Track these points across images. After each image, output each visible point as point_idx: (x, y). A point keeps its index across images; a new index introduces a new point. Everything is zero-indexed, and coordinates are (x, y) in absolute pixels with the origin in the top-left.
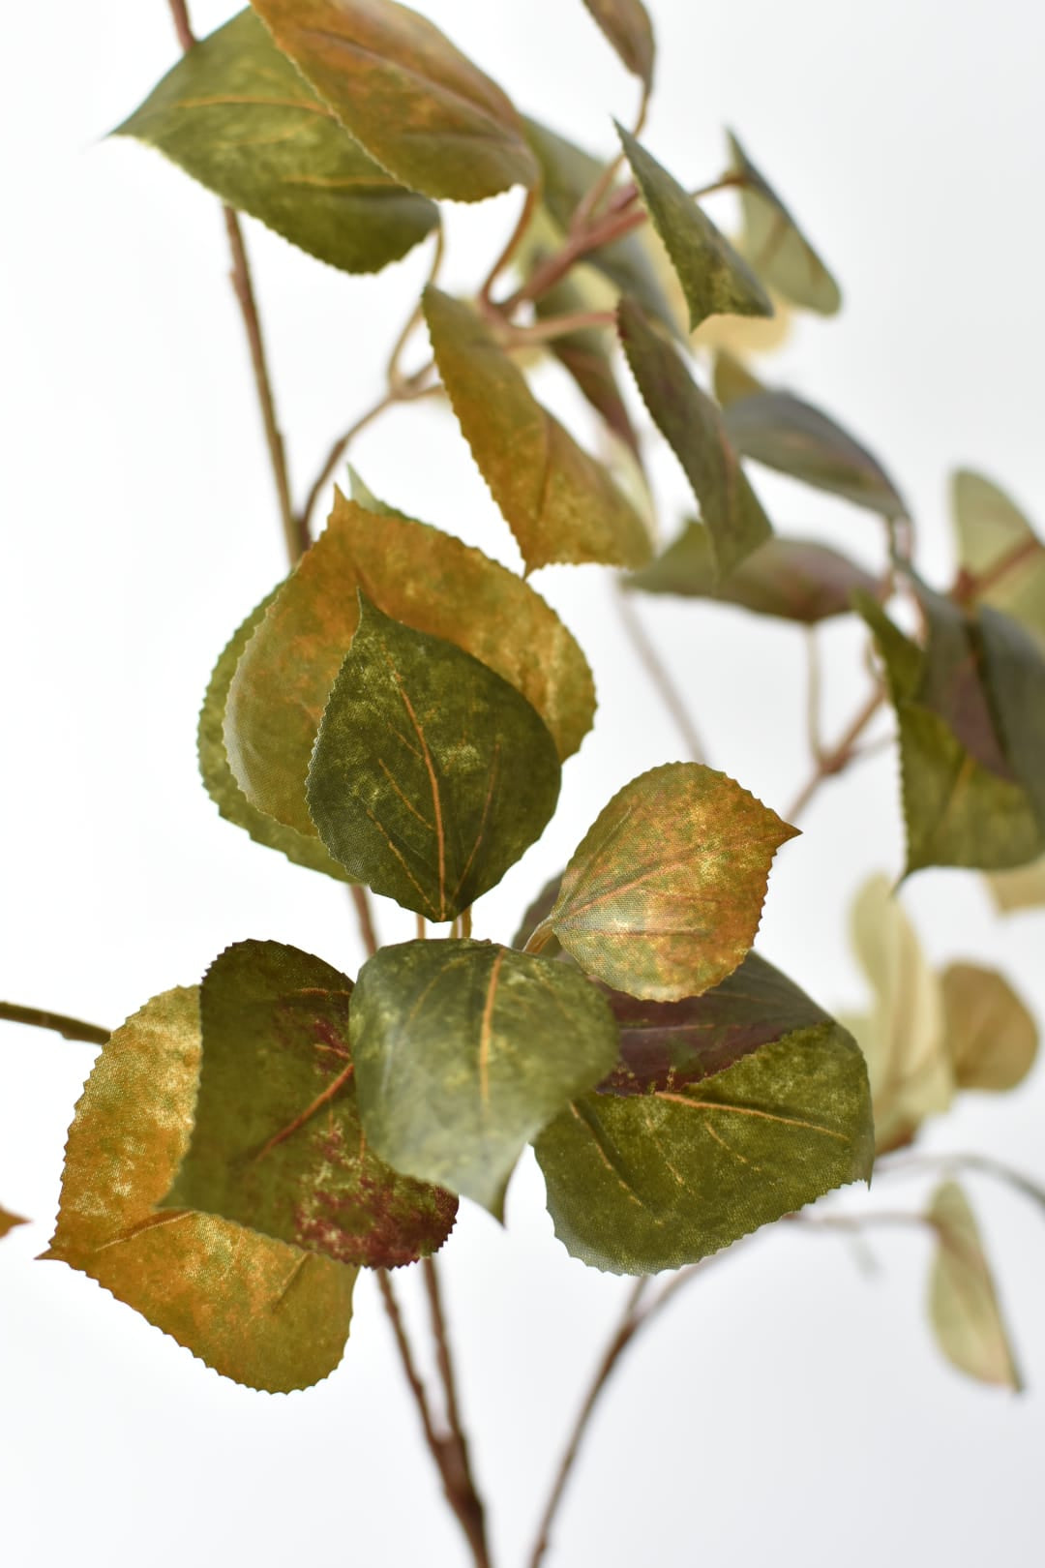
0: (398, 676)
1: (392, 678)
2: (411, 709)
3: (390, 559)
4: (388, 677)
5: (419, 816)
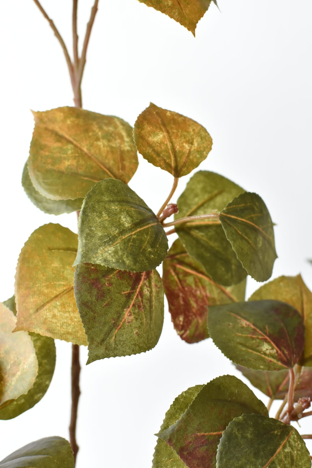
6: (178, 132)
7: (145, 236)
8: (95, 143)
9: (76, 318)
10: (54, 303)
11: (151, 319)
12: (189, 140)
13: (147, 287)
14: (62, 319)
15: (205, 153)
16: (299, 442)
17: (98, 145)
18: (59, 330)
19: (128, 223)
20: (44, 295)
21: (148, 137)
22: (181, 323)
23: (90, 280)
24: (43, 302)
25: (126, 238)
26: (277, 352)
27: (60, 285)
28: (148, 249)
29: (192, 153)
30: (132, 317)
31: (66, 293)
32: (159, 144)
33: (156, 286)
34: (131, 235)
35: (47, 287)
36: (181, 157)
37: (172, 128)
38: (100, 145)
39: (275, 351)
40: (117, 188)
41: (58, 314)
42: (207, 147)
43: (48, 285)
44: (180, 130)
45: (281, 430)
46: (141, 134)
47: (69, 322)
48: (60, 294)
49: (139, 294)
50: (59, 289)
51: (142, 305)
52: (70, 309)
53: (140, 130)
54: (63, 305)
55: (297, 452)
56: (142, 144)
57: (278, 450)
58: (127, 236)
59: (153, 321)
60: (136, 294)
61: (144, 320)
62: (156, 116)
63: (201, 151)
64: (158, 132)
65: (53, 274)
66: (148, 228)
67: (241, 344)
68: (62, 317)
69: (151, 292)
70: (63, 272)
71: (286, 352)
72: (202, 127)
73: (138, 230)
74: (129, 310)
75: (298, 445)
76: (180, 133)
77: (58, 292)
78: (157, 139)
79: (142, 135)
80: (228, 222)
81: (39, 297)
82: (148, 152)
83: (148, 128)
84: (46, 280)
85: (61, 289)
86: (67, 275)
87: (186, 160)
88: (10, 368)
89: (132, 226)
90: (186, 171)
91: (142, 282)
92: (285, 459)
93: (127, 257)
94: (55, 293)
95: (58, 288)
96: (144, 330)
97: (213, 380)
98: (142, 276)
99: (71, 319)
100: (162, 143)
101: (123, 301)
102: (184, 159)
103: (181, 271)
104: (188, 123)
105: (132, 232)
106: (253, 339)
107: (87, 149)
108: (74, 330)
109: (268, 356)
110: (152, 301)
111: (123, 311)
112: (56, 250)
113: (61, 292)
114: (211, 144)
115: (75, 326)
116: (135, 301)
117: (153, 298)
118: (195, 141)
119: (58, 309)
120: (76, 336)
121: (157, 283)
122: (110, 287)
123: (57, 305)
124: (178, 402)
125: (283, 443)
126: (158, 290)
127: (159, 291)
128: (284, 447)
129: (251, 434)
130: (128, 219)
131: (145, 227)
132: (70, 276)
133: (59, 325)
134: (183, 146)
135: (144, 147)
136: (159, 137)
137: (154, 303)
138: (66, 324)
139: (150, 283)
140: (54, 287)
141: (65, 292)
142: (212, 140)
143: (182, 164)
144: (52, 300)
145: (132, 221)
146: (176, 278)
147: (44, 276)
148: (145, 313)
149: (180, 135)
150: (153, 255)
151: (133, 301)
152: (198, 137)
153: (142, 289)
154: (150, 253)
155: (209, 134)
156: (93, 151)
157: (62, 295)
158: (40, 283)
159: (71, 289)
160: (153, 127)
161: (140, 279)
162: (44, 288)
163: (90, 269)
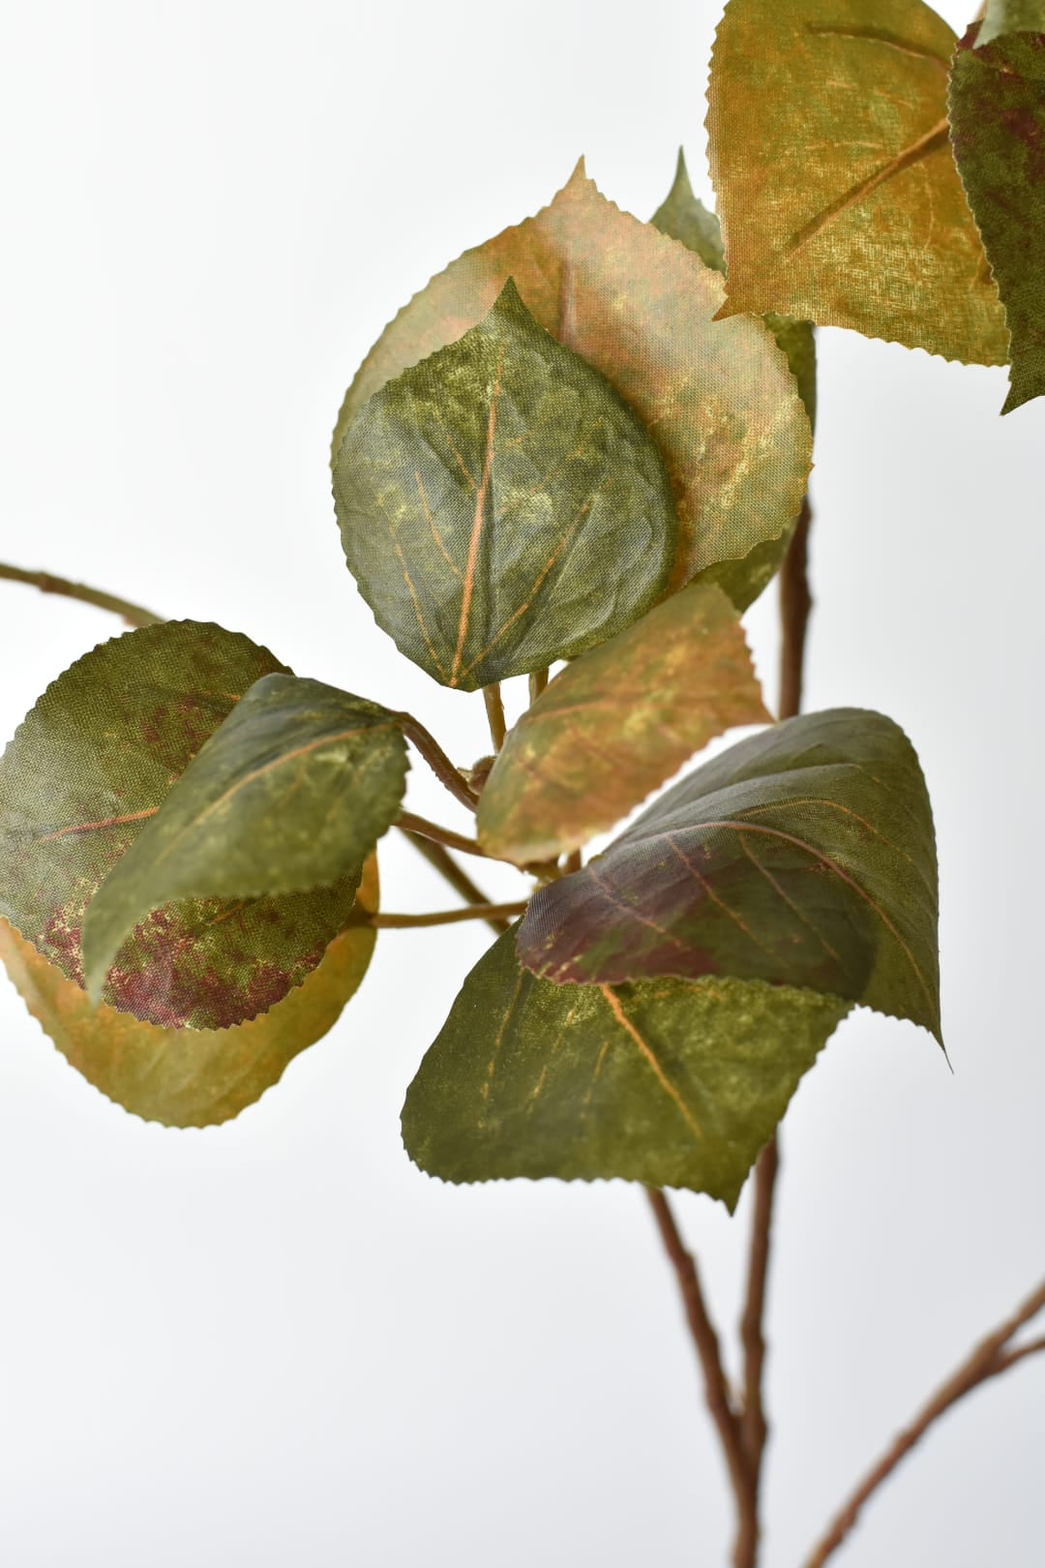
0: (498, 388)
1: (489, 389)
2: (491, 430)
3: (610, 259)
4: (485, 385)
5: (446, 554)
9: (926, 266)
10: (852, 211)
14: (882, 268)
18: (877, 306)
20: (816, 183)
23: (1002, 112)
24: (812, 209)
27: (862, 150)
31: (884, 180)
35: (823, 157)
41: (869, 251)
43: (825, 150)
47: (908, 277)
48: (865, 182)
50: (861, 163)
52: (905, 236)
54: (881, 219)
65: (835, 112)
68: (882, 262)
70: (866, 108)
77: (859, 176)
81: (799, 191)
84: (816, 134)
85: (867, 166)
86: (879, 118)
88: (708, 451)
94: (851, 177)
95: (857, 161)
99: (912, 268)
108: (926, 307)
112: (831, 34)
113: (869, 175)
115: (927, 294)
119: (865, 231)
120: (934, 327)
123: (862, 220)
132: (889, 121)
133: (876, 287)
138: (897, 285)
140: (844, 156)
141: (880, 177)
144: (842, 201)
147: (806, 119)
157: (871, 184)
158: (798, 142)
159: (896, 165)
162: (811, 159)
163: (997, 74)
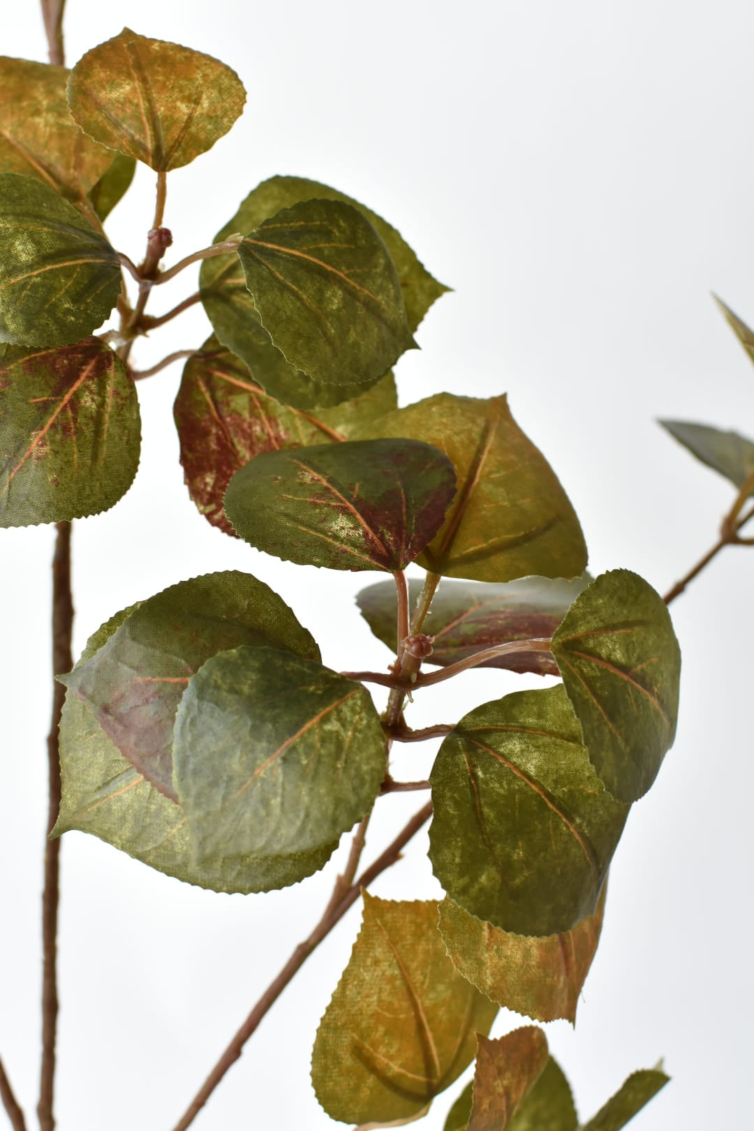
6: (168, 79)
7: (63, 281)
8: (30, 119)
11: (95, 457)
12: (190, 95)
13: (91, 392)
15: (226, 120)
16: (363, 715)
17: (33, 124)
19: (28, 254)
21: (99, 91)
22: (209, 489)
25: (18, 282)
26: (366, 534)
28: (63, 304)
29: (195, 121)
30: (46, 449)
32: (122, 104)
33: (116, 393)
34: (30, 277)
36: (168, 129)
37: (157, 73)
38: (39, 124)
39: (361, 532)
40: (19, 190)
42: (232, 109)
44: (173, 77)
45: (328, 686)
46: (84, 85)
49: (68, 405)
51: (73, 426)
53: (81, 78)
55: (354, 735)
56: (83, 104)
57: (308, 725)
58: (20, 278)
59: (102, 463)
60: (62, 405)
61: (75, 456)
62: (126, 50)
63: (216, 116)
64: (122, 82)
66: (75, 267)
67: (287, 515)
69: (102, 405)
71: (389, 537)
72: (227, 68)
73: (48, 268)
74: (41, 433)
75: (361, 719)
76: (172, 82)
78: (118, 94)
79: (86, 89)
80: (257, 255)
82: (96, 122)
83: (100, 74)
87: (182, 135)
89: (36, 260)
90: (182, 159)
91: (82, 383)
92: (322, 746)
93: (14, 317)
96: (72, 476)
97: (196, 578)
98: (84, 371)
100: (128, 100)
101: (30, 417)
102: (175, 133)
103: (222, 384)
104: (195, 62)
105: (32, 272)
106: (315, 505)
107: (11, 132)
109: (342, 541)
110: (103, 422)
111: (29, 436)
114: (241, 103)
116: (57, 417)
117: (107, 417)
118: (204, 96)
121: (120, 389)
122: (7, 388)
124: (120, 619)
125: (323, 712)
126: (120, 402)
127: (123, 405)
128: (325, 719)
129: (251, 687)
130: (29, 247)
131: (66, 264)
134: (175, 107)
135: (87, 110)
136: (121, 90)
137: (106, 427)
139: (102, 387)
142: (245, 93)
143: (171, 143)
145: (38, 251)
146: (207, 396)
148: (80, 443)
149: (170, 86)
150: (73, 316)
151: (53, 417)
152: (213, 88)
153: (77, 396)
154: (68, 311)
155: (240, 82)
156: (21, 136)
160: (111, 72)
161: (78, 377)
